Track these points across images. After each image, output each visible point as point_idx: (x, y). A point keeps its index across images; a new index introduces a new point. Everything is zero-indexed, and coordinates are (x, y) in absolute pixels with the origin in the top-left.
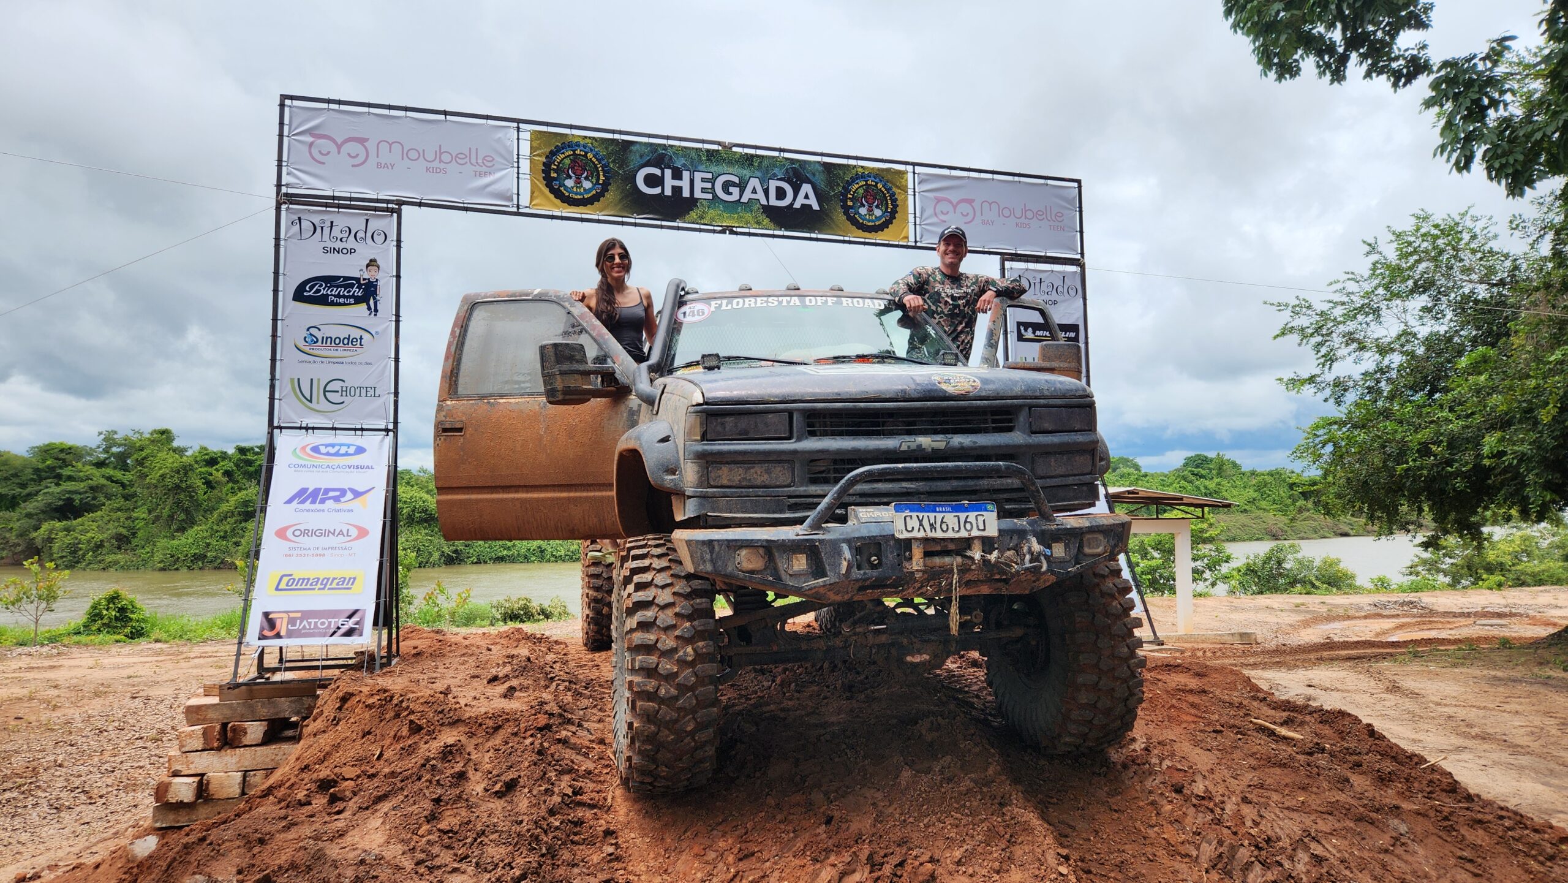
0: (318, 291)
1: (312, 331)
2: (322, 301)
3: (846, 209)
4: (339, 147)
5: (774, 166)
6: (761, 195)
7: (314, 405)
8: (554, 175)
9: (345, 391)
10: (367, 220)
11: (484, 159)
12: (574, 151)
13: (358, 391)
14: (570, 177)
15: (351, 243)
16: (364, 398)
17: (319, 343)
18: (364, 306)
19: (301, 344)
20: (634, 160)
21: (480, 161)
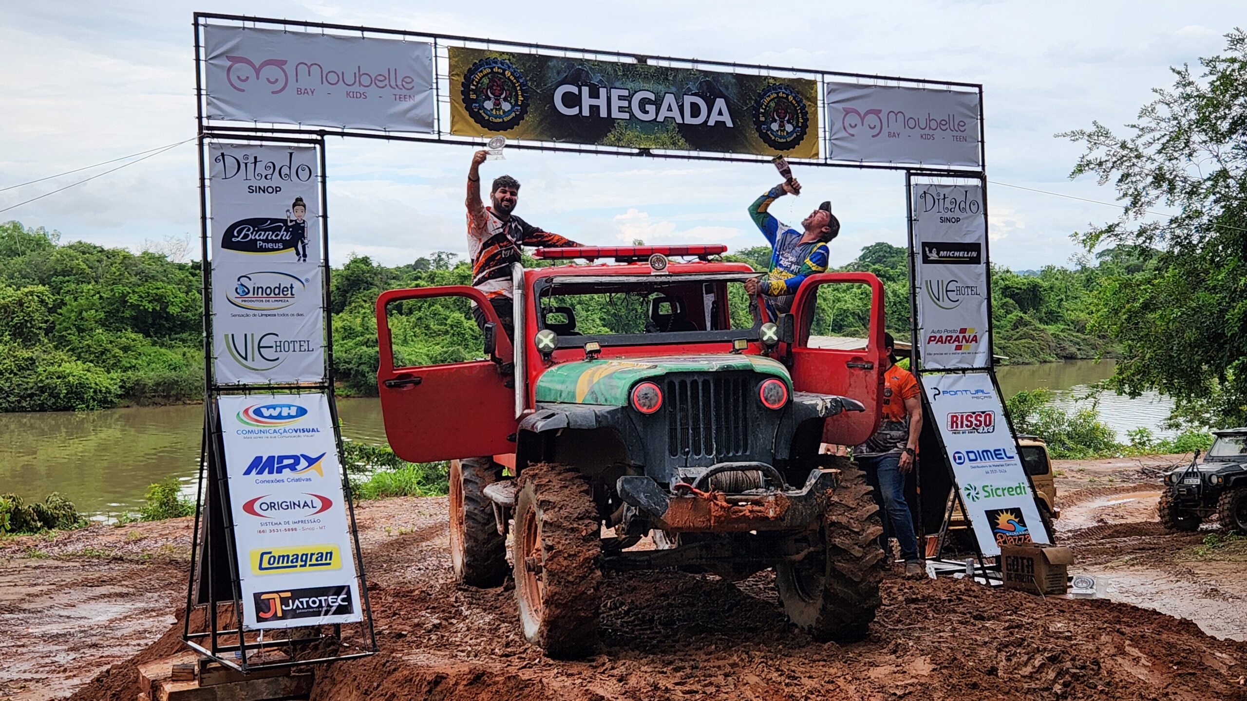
0: (246, 236)
1: (244, 281)
2: (250, 247)
3: (758, 124)
4: (258, 71)
5: (689, 79)
6: (676, 113)
7: (249, 363)
8: (473, 97)
9: (279, 346)
10: (291, 154)
11: (403, 81)
12: (492, 69)
13: (291, 345)
14: (489, 99)
15: (276, 181)
16: (298, 352)
17: (251, 295)
18: (293, 250)
19: (233, 296)
20: (552, 76)
21: (399, 83)
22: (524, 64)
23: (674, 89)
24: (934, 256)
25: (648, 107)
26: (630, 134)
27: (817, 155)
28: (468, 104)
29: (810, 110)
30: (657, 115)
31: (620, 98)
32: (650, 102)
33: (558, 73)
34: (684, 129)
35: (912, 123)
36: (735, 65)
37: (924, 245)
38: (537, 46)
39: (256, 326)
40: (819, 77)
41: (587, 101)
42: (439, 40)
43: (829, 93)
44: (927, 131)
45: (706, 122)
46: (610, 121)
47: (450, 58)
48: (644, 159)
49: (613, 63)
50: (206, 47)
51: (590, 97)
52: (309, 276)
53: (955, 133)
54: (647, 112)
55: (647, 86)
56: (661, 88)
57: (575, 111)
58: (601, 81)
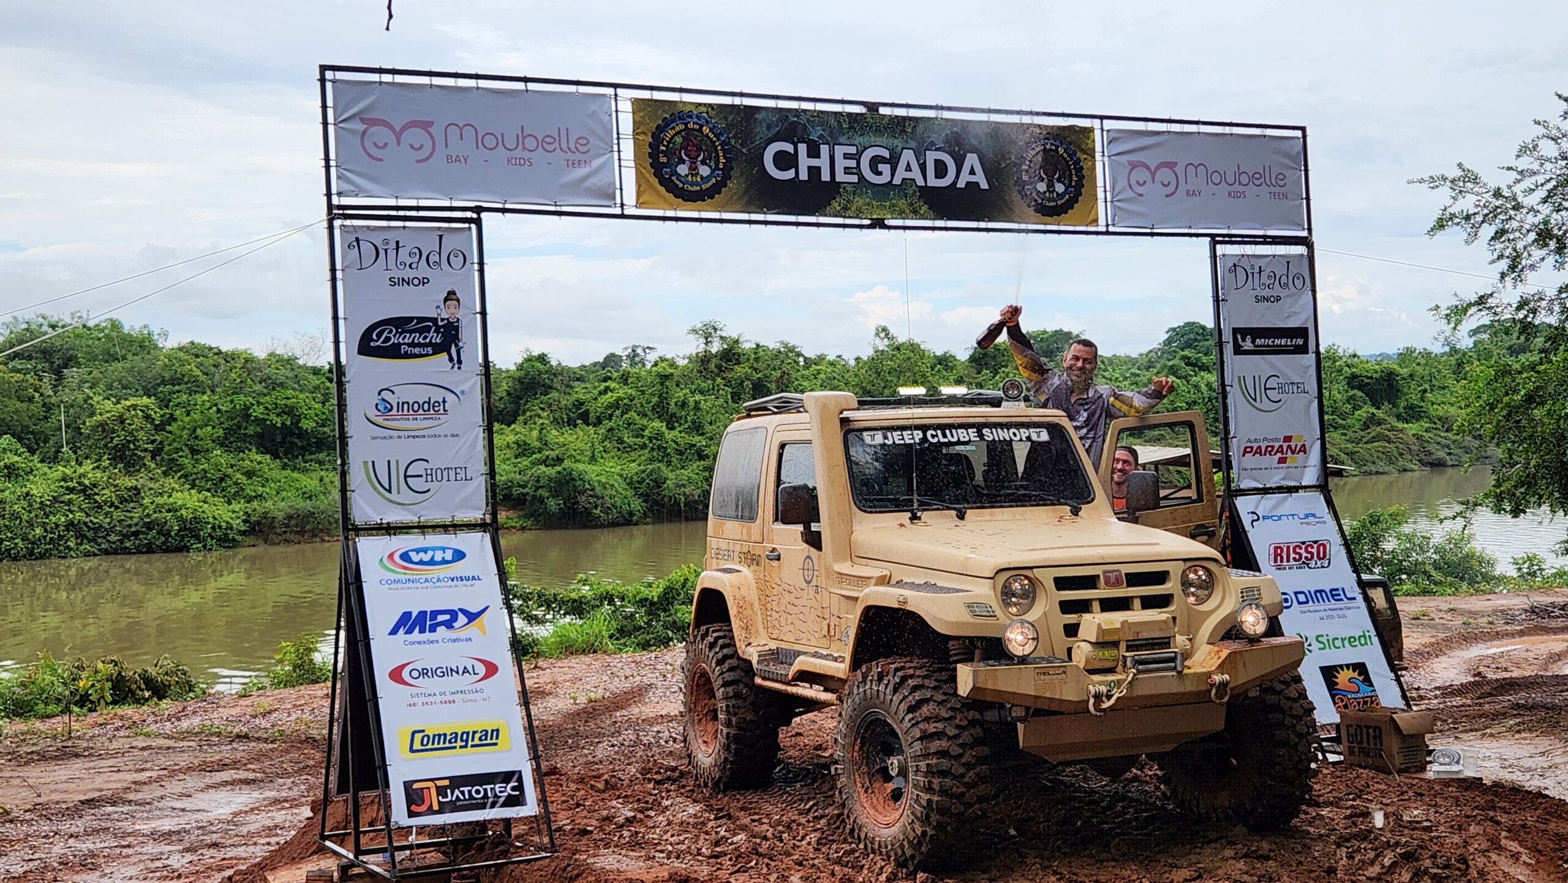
0: (388, 339)
1: (385, 394)
2: (393, 352)
4: (398, 136)
5: (932, 131)
6: (916, 174)
7: (393, 496)
8: (663, 160)
9: (430, 475)
10: (441, 237)
11: (576, 142)
13: (445, 473)
14: (684, 162)
15: (423, 271)
16: (453, 482)
17: (394, 412)
18: (445, 355)
19: (373, 414)
20: (761, 132)
21: (572, 146)
22: (725, 118)
23: (913, 144)
24: (1248, 345)
25: (881, 167)
26: (859, 201)
27: (1095, 221)
28: (657, 168)
29: (1086, 165)
30: (893, 176)
31: (847, 156)
32: (884, 161)
33: (769, 127)
34: (927, 193)
35: (1216, 178)
36: (990, 111)
37: (1235, 331)
38: (742, 95)
39: (401, 451)
40: (1096, 123)
41: (805, 162)
42: (619, 91)
43: (1109, 143)
44: (1236, 186)
45: (955, 183)
46: (834, 187)
47: (634, 113)
48: (878, 232)
49: (836, 113)
50: (335, 108)
51: (809, 156)
52: (465, 387)
53: (1272, 189)
54: (880, 173)
55: (879, 141)
56: (898, 142)
57: (790, 174)
58: (821, 137)
